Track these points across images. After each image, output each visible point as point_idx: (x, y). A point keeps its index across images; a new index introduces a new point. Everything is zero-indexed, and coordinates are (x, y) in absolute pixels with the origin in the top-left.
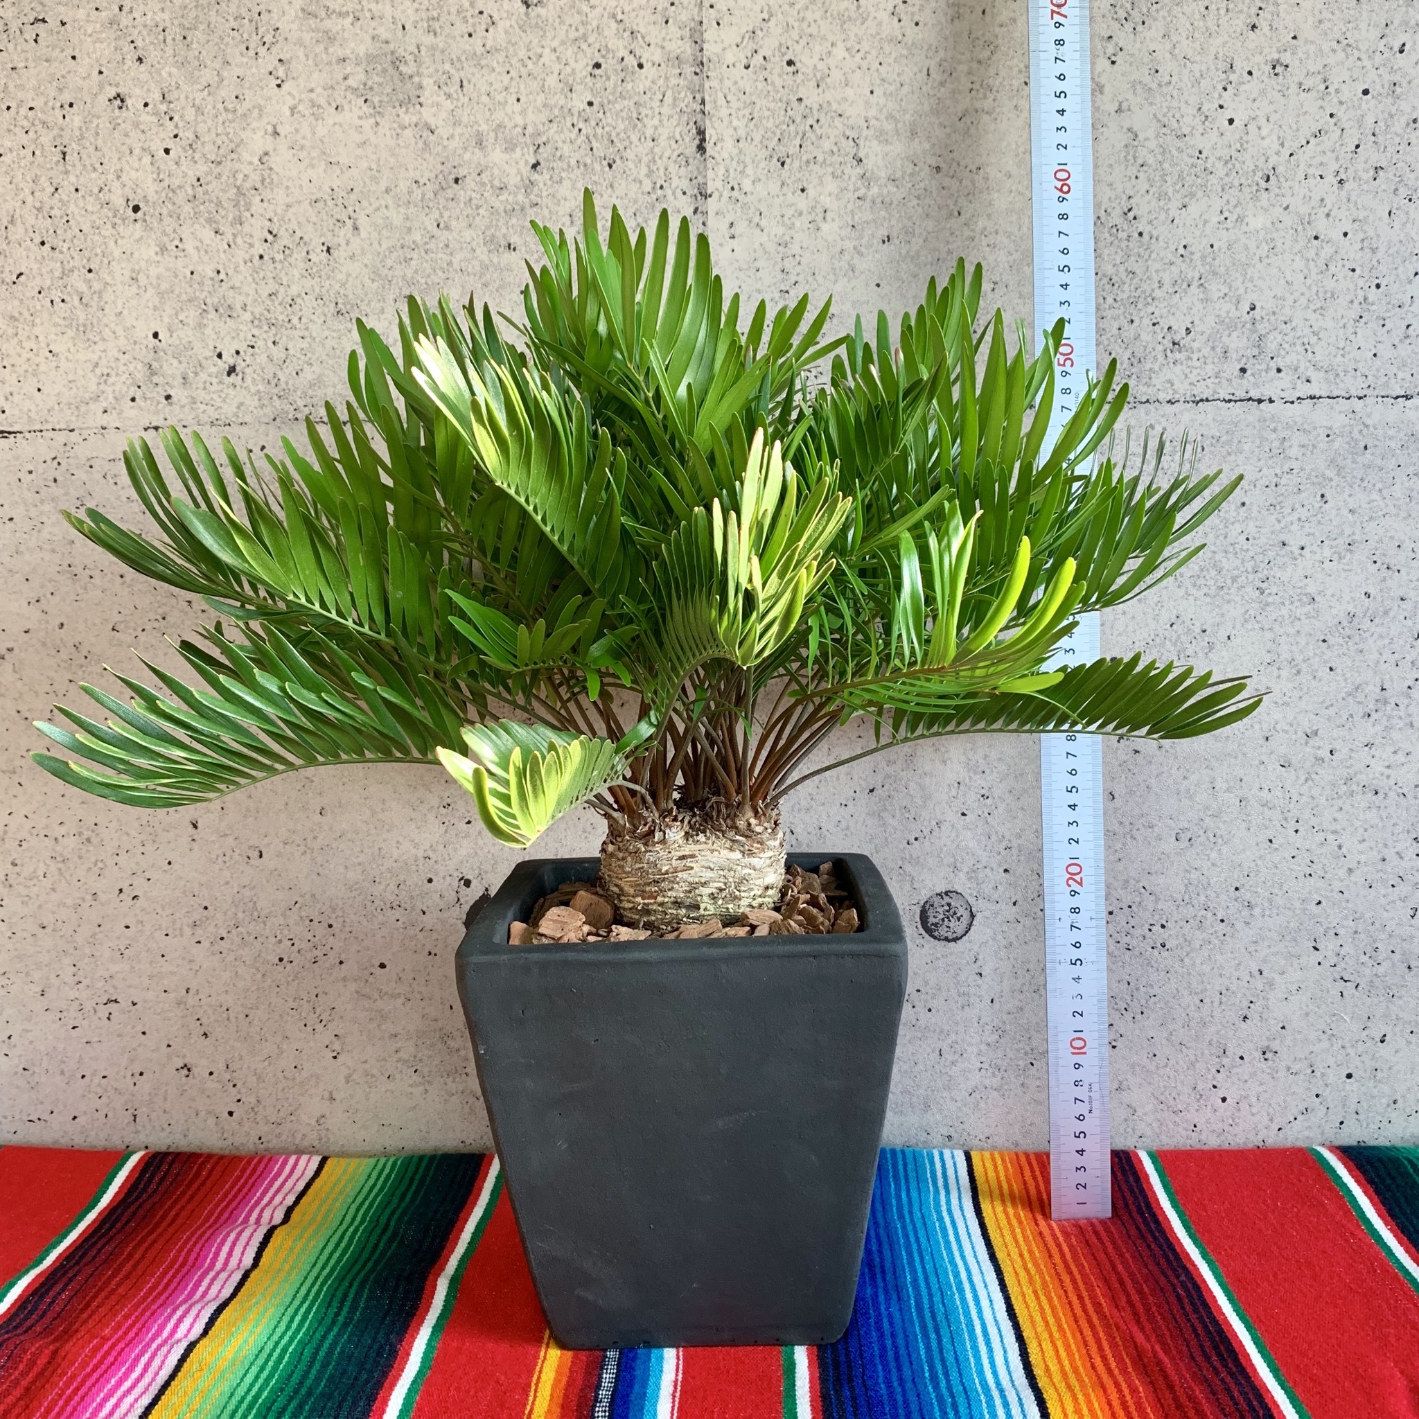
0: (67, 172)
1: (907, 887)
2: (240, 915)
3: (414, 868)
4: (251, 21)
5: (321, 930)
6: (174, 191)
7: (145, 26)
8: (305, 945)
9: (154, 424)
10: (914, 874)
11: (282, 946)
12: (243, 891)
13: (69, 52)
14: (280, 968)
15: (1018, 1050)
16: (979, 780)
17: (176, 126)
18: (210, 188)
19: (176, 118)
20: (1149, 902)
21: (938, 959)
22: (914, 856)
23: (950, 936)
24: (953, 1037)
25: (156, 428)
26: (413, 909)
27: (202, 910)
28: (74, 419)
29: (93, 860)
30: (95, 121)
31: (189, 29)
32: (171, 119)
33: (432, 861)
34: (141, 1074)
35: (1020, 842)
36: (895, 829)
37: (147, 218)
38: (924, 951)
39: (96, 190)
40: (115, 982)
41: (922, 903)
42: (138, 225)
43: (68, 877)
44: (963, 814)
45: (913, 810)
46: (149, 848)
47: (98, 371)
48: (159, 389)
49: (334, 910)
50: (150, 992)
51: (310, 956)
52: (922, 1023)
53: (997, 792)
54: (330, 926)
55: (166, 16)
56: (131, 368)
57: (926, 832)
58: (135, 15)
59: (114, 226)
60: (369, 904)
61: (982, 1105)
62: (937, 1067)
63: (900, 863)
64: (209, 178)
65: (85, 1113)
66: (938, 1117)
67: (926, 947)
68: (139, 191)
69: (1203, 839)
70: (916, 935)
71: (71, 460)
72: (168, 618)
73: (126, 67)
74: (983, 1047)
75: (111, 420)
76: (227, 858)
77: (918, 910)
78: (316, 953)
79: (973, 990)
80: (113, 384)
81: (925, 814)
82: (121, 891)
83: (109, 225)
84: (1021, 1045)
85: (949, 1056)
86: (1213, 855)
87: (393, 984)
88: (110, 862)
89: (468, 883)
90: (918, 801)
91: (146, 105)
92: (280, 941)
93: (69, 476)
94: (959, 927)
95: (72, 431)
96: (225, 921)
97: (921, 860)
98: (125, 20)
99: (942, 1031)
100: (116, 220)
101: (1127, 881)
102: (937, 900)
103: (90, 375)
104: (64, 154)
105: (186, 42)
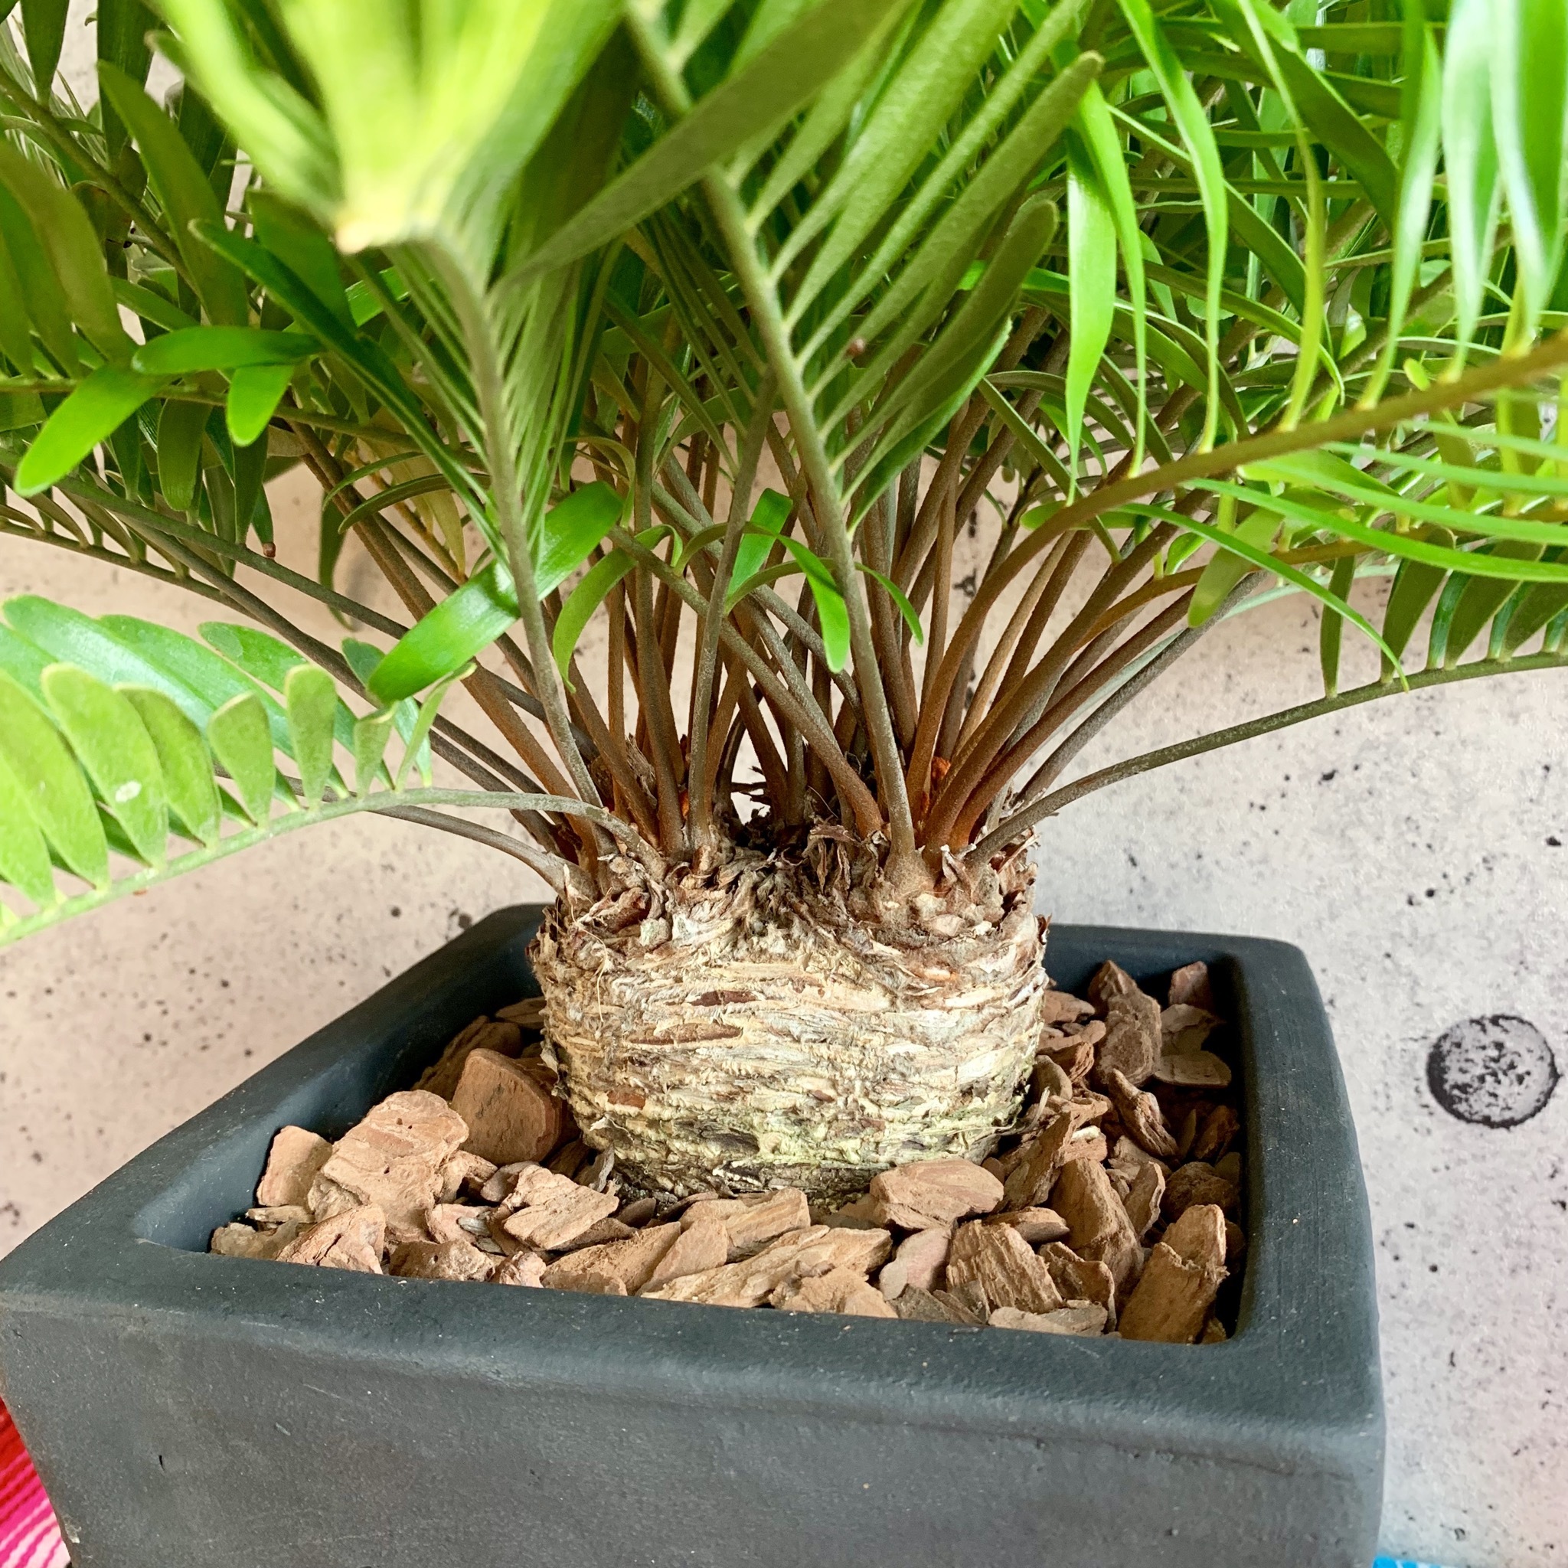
1: (1401, 999)
10: (1419, 972)
21: (1461, 1162)
22: (1423, 931)
23: (1496, 1115)
36: (1381, 868)
41: (1434, 1037)
52: (1413, 1294)
62: (1441, 1387)
63: (1387, 946)
67: (1437, 1134)
70: (1414, 1107)
77: (1422, 1055)
85: (1471, 1368)
97: (1440, 942)
102: (1470, 1036)
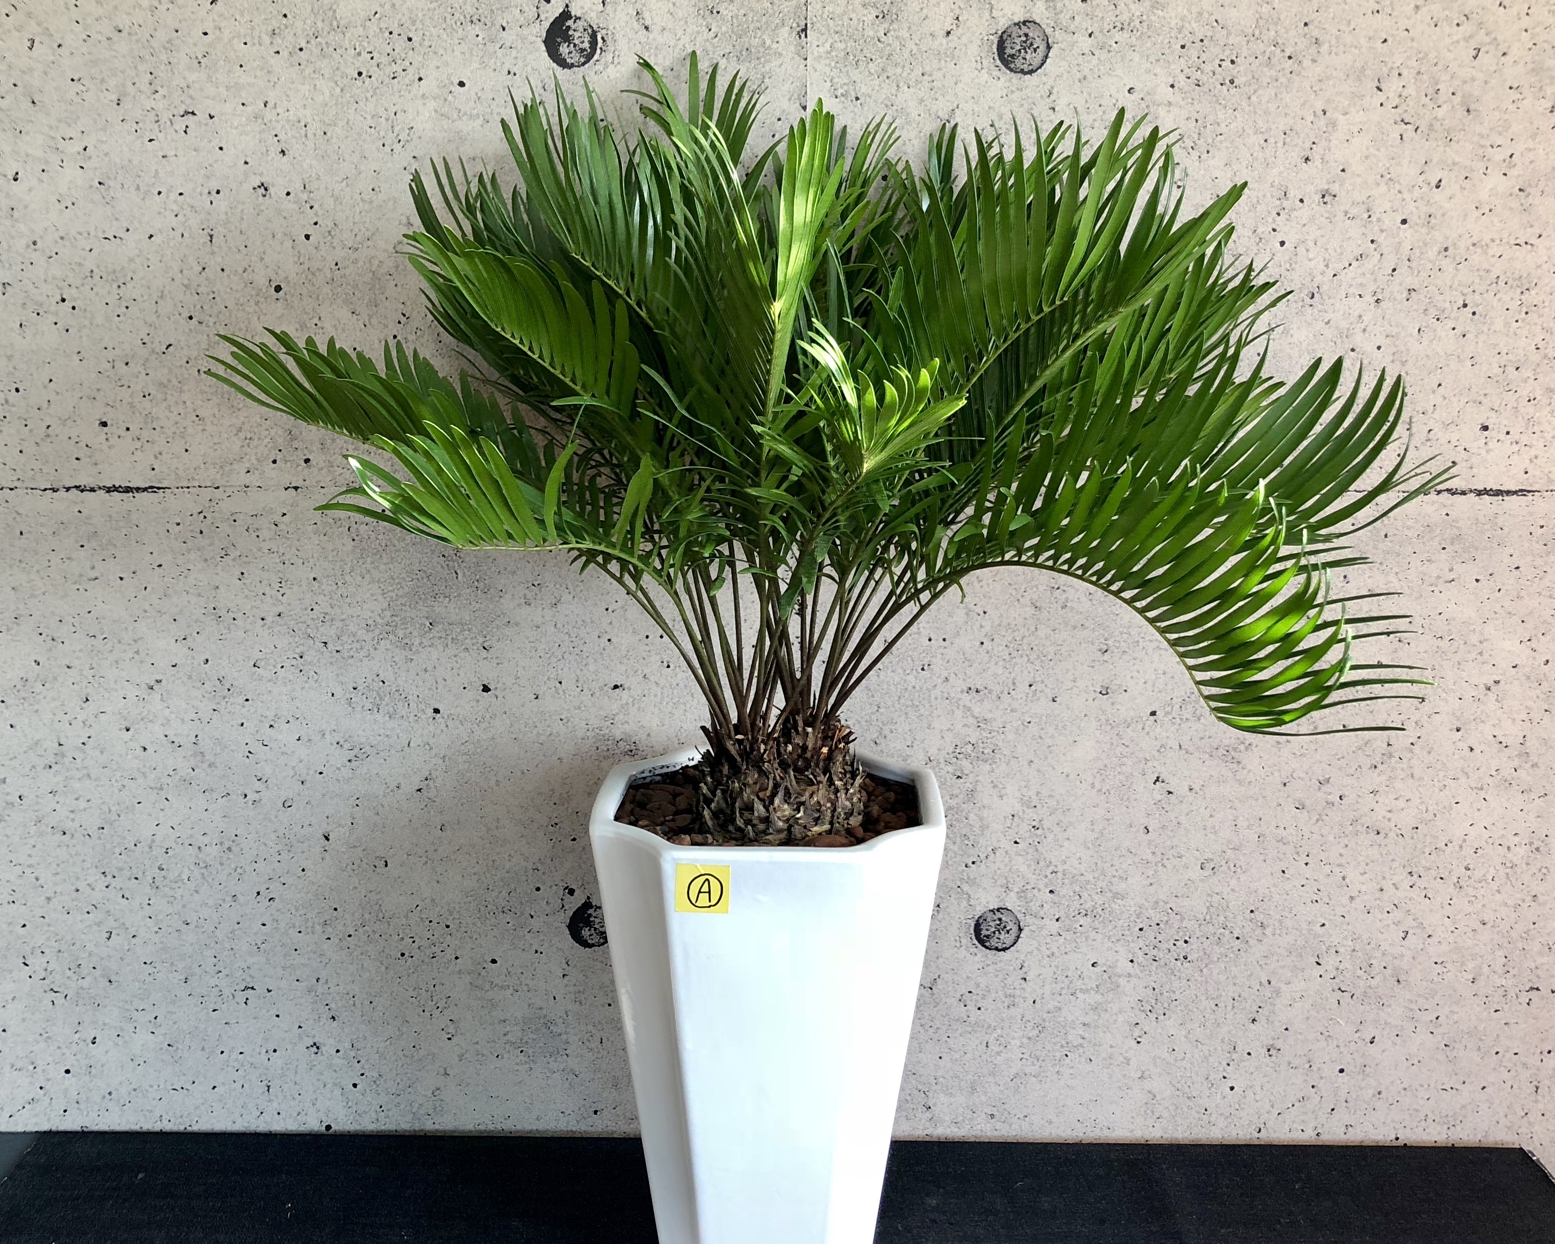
0: (213, 253)
2: (367, 916)
3: (524, 878)
4: (387, 120)
5: (440, 930)
6: (313, 274)
7: (288, 121)
8: (425, 943)
9: (294, 485)
11: (404, 942)
12: (369, 895)
13: (216, 143)
14: (402, 962)
15: (1055, 1044)
16: (1031, 813)
17: (316, 214)
18: (347, 272)
19: (316, 207)
20: (1175, 920)
24: (999, 1031)
25: (296, 488)
26: (522, 914)
27: (332, 911)
28: (218, 477)
29: (233, 866)
30: (240, 207)
31: (329, 125)
32: (311, 207)
33: (540, 873)
34: (275, 1051)
35: (1065, 867)
37: (288, 297)
38: (976, 959)
39: (240, 270)
40: (251, 972)
42: (279, 304)
43: (210, 880)
44: (1016, 842)
45: (972, 838)
46: (285, 856)
47: (242, 435)
48: (299, 453)
49: (451, 914)
50: (284, 981)
51: (429, 952)
53: (1046, 824)
54: (448, 926)
55: (308, 113)
56: (273, 432)
57: (983, 856)
58: (279, 110)
59: (257, 303)
60: (483, 909)
61: (1022, 1088)
64: (347, 263)
65: (224, 1084)
66: (983, 1098)
68: (280, 272)
69: (1224, 868)
71: (216, 514)
72: (305, 657)
73: (270, 158)
74: (1025, 1041)
75: (253, 479)
76: (355, 867)
78: (434, 949)
79: (1018, 992)
80: (256, 447)
81: (982, 841)
82: (258, 893)
83: (252, 303)
84: (1058, 1039)
86: (1233, 882)
87: (503, 977)
88: (249, 869)
89: (572, 892)
90: (977, 831)
91: (288, 194)
92: (402, 939)
93: (214, 528)
94: (1006, 938)
95: (217, 488)
96: (353, 921)
98: (269, 114)
99: (989, 1026)
100: (258, 298)
101: (1157, 902)
103: (234, 439)
104: (211, 236)
105: (326, 137)
